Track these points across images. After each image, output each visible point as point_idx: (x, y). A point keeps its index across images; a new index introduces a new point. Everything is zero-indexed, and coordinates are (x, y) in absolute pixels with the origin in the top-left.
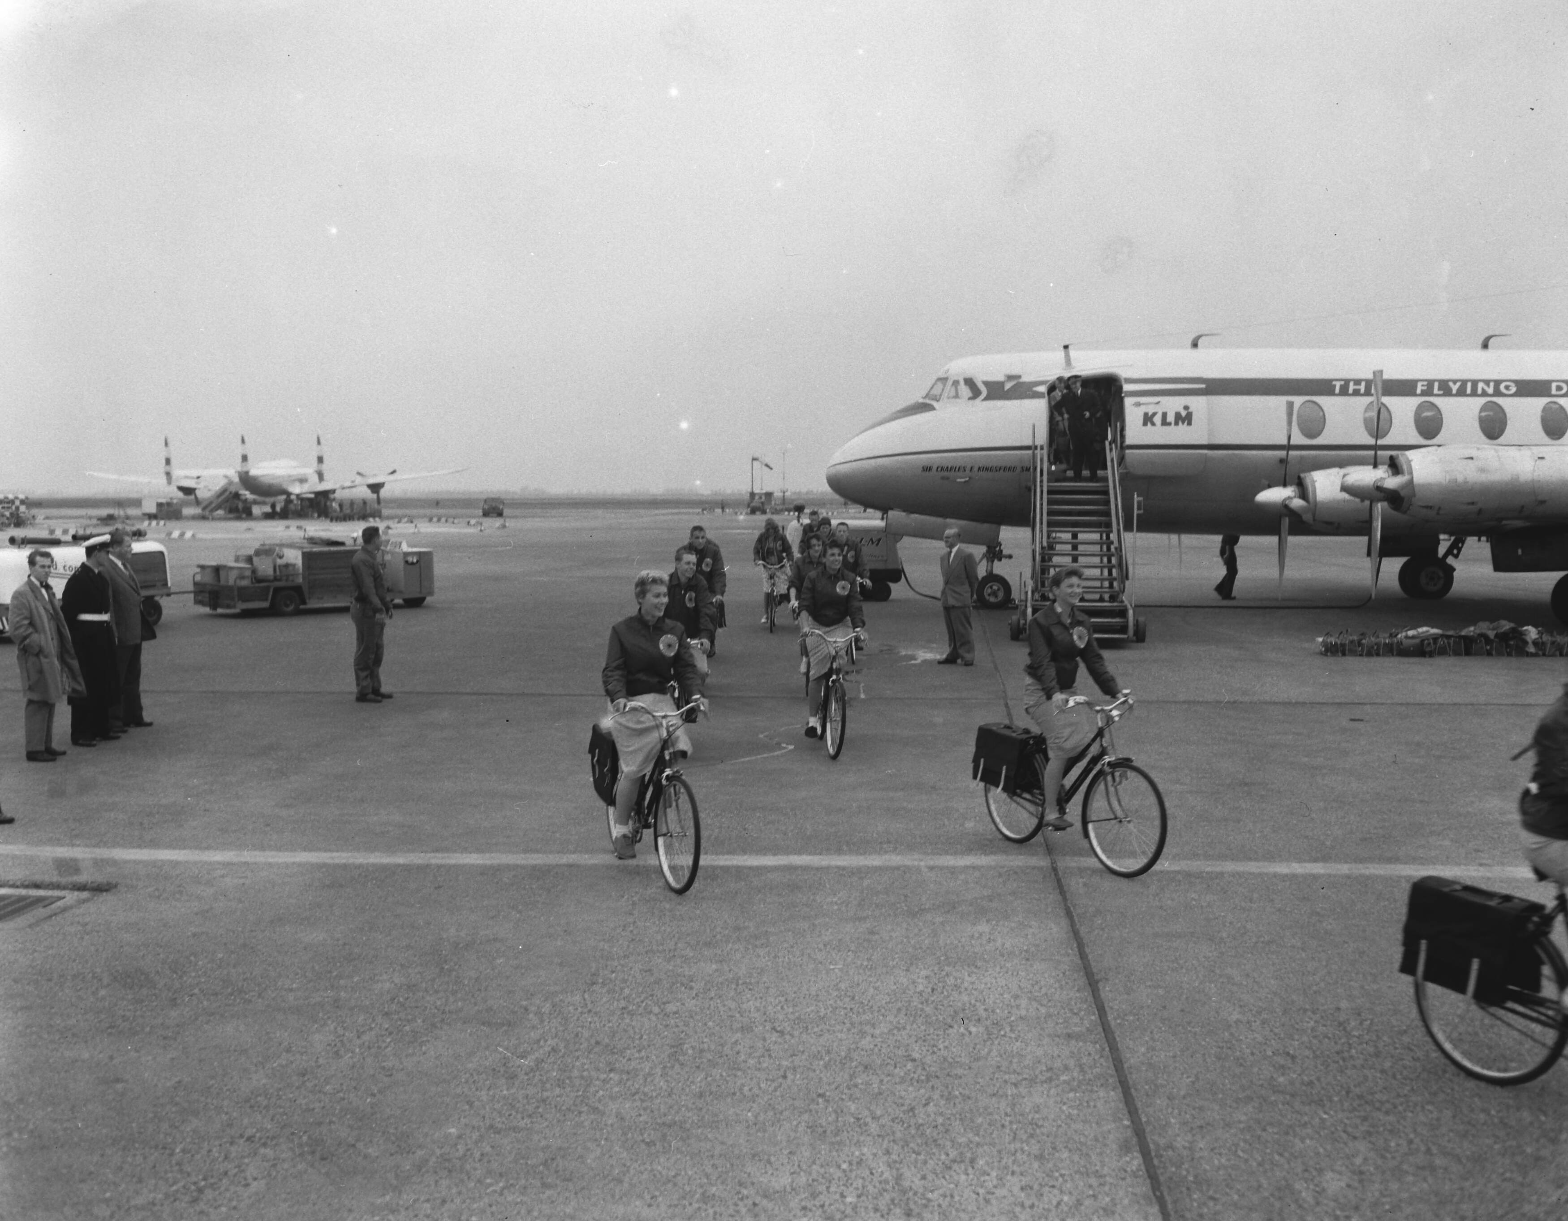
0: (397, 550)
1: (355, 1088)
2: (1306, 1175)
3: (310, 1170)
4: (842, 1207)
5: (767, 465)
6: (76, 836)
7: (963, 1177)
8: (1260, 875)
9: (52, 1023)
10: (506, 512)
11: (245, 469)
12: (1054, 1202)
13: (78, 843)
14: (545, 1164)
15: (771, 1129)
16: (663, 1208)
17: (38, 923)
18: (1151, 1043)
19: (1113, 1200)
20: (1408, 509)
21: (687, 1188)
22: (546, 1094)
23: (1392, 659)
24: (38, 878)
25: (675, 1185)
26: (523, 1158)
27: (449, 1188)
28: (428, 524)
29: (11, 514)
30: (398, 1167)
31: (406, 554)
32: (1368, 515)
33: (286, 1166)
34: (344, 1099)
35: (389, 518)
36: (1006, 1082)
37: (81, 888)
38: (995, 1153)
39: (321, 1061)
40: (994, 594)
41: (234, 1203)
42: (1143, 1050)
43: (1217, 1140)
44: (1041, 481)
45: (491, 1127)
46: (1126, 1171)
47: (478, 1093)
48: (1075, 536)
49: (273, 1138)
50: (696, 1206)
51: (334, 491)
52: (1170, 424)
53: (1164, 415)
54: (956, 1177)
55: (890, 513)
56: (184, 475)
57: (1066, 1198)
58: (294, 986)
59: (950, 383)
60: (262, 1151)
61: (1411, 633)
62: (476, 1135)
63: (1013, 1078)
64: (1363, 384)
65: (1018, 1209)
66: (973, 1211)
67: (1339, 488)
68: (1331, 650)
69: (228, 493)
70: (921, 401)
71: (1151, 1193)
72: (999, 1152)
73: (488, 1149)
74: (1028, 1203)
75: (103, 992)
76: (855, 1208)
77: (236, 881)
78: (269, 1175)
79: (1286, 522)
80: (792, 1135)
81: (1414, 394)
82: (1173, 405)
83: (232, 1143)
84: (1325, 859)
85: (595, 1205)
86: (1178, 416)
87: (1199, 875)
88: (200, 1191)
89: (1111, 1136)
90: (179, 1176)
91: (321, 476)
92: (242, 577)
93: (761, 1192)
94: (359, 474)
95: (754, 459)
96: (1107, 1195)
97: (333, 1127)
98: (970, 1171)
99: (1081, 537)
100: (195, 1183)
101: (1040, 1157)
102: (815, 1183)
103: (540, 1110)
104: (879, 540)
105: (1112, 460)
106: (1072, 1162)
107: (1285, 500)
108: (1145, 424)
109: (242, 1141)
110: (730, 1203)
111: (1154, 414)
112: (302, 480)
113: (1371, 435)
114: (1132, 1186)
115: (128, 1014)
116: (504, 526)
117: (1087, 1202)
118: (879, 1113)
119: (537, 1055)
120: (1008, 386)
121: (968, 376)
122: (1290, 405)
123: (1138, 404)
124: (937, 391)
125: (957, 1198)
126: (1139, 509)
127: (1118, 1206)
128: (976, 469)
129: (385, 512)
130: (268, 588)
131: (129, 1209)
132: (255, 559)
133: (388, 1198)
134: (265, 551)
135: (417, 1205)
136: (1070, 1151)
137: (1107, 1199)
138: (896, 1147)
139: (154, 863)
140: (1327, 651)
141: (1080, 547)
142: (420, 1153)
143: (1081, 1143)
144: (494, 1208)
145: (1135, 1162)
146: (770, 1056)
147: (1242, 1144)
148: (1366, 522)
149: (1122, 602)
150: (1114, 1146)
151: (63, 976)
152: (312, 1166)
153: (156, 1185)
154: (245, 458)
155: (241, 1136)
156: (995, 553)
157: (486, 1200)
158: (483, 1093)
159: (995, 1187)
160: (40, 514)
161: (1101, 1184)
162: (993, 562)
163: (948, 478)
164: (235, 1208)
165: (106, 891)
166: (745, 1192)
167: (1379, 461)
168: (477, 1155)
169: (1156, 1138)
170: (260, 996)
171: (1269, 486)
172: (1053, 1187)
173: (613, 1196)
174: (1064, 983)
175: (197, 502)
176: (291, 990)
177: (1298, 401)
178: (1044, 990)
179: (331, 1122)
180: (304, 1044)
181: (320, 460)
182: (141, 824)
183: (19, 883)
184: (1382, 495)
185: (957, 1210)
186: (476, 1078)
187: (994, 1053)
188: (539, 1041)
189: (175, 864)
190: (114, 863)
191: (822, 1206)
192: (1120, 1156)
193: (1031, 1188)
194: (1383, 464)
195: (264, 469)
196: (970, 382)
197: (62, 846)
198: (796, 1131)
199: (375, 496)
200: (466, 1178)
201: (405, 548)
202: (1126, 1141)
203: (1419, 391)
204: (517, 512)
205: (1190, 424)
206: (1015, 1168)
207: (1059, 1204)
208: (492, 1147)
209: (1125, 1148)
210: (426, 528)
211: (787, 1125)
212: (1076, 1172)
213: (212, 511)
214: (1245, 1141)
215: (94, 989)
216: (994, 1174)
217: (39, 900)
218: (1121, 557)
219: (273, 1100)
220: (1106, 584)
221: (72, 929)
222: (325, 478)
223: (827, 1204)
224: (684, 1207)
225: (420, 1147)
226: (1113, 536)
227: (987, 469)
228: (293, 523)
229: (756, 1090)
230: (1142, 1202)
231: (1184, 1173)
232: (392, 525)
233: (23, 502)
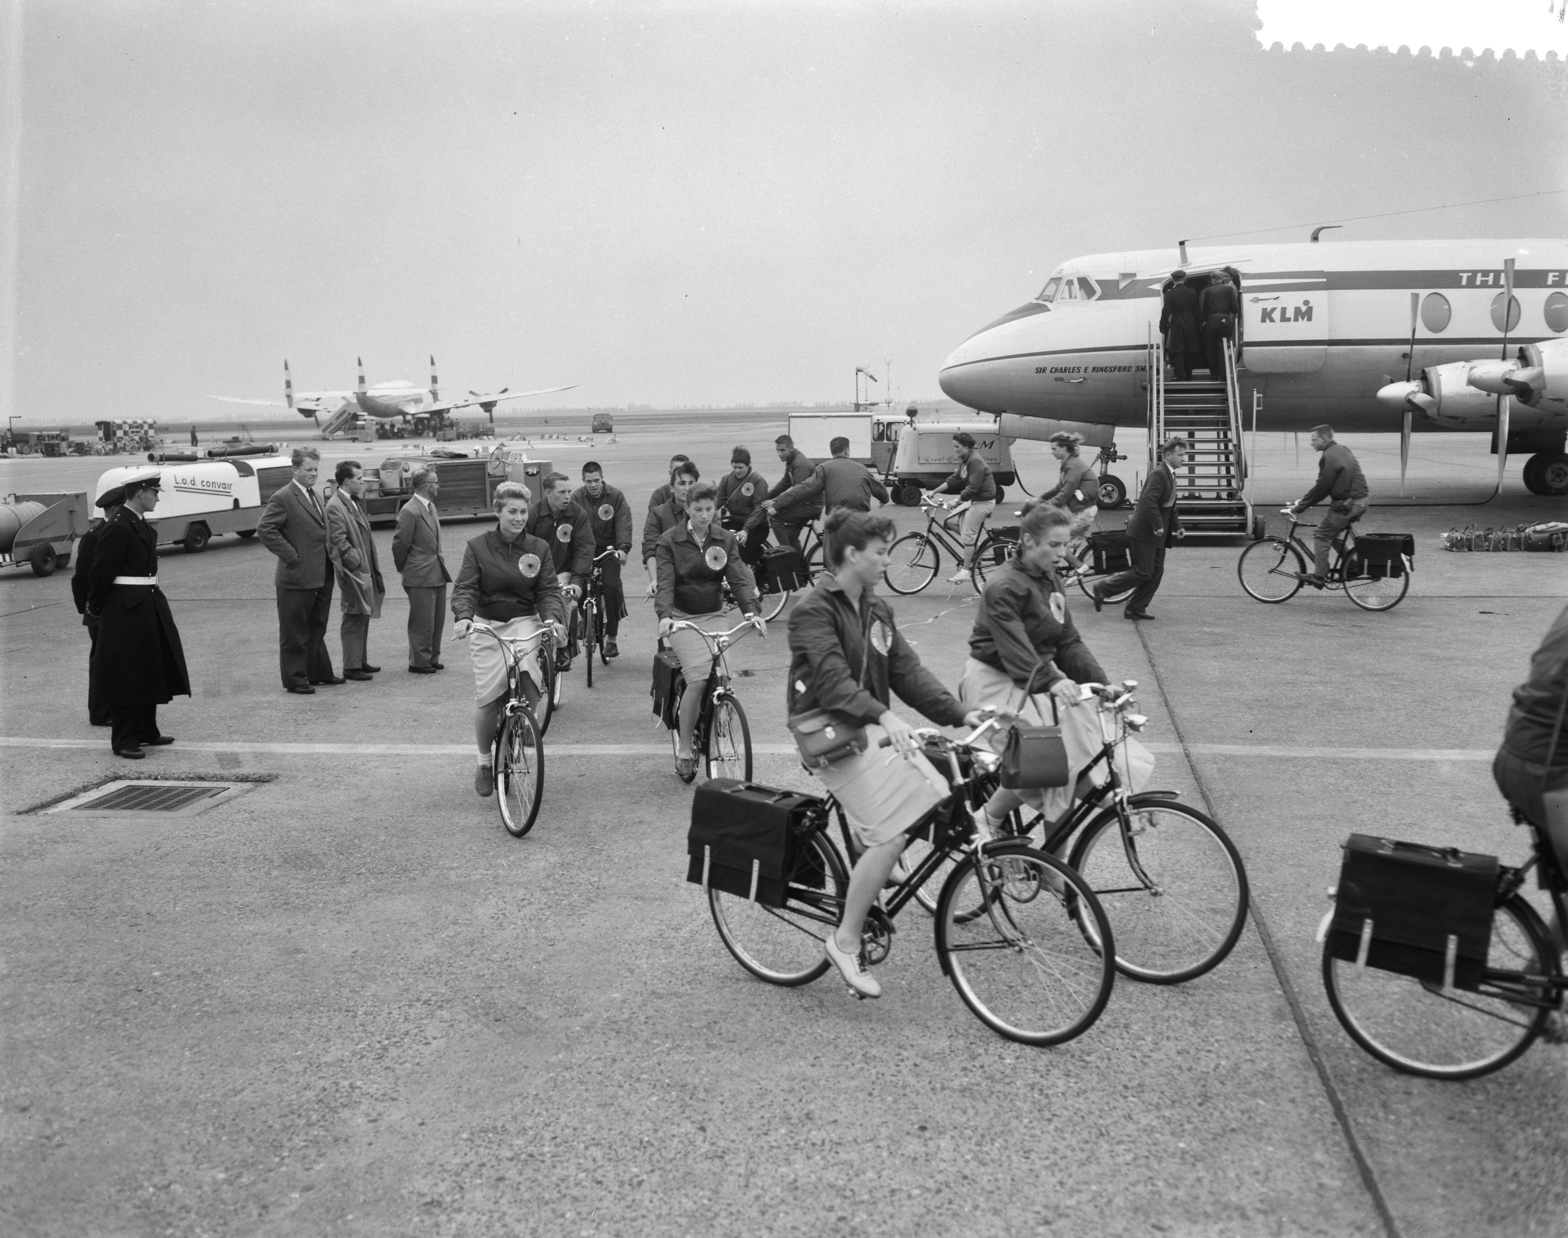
0: (517, 461)
1: (520, 956)
2: (1466, 1044)
3: (485, 1030)
4: (1002, 1069)
5: (871, 377)
6: (234, 732)
7: (1119, 1041)
8: (1398, 761)
9: (230, 900)
10: (615, 428)
11: (363, 391)
12: (1212, 1066)
13: (237, 738)
14: (708, 1026)
15: (926, 996)
16: (826, 1067)
17: (206, 811)
18: (1297, 919)
19: (1270, 1065)
20: (1538, 402)
21: (849, 1050)
22: (703, 963)
23: (1520, 554)
24: (202, 771)
25: (836, 1047)
26: (687, 1021)
27: (618, 1047)
28: (540, 442)
29: (141, 438)
30: (568, 1029)
31: (526, 466)
32: (1495, 409)
33: (463, 1026)
34: (510, 966)
35: (502, 436)
36: (1154, 953)
37: (244, 779)
38: (1149, 1020)
39: (486, 932)
40: (1109, 495)
41: (417, 1060)
42: (1289, 925)
43: (1372, 1010)
44: (1158, 380)
45: (653, 992)
46: (1281, 1038)
47: (638, 962)
48: (1191, 435)
49: (448, 1001)
50: (858, 1066)
51: (448, 410)
52: (1289, 320)
53: (1284, 310)
54: (1112, 1041)
55: (1004, 415)
56: (304, 397)
57: (1223, 1062)
58: (455, 864)
59: (1064, 282)
60: (439, 1012)
61: (1539, 528)
62: (639, 999)
63: (1162, 950)
64: (1492, 275)
65: (1176, 1072)
66: (1130, 1073)
67: (1465, 381)
68: (1456, 546)
69: (346, 415)
70: (1035, 301)
71: (1308, 1059)
72: (1153, 1018)
73: (652, 1013)
74: (1185, 1066)
75: (275, 873)
76: (1014, 1068)
77: (390, 771)
78: (448, 1034)
79: (1409, 417)
80: (948, 1002)
81: (1544, 285)
82: (1292, 300)
83: (410, 1006)
84: (1463, 745)
85: (759, 1065)
86: (1297, 310)
87: (1335, 762)
88: (385, 1049)
89: (1265, 1005)
90: (363, 1035)
91: (435, 394)
92: (370, 491)
93: (920, 1054)
94: (471, 392)
95: (859, 370)
96: (1264, 1059)
97: (503, 991)
98: (1125, 1035)
99: (1198, 435)
100: (379, 1042)
101: (1194, 1024)
102: (973, 1046)
103: (699, 977)
104: (992, 443)
105: (1230, 357)
106: (1226, 1028)
107: (1409, 394)
108: (1263, 320)
109: (419, 1004)
110: (891, 1064)
111: (1273, 310)
112: (418, 401)
113: (1500, 329)
114: (1290, 1052)
115: (301, 891)
116: (614, 441)
117: (1245, 1066)
118: (1030, 981)
119: (690, 926)
120: (1122, 285)
121: (1081, 276)
122: (1416, 297)
123: (1256, 300)
124: (1050, 291)
125: (1114, 1061)
126: (1258, 405)
127: (1277, 1071)
128: (1090, 370)
129: (497, 430)
130: (396, 500)
131: (320, 1065)
132: (383, 473)
133: (561, 1056)
134: (390, 465)
135: (589, 1063)
136: (1224, 1018)
137: (1265, 1064)
138: (1049, 1013)
139: (310, 756)
140: (1452, 546)
141: (1198, 446)
142: (587, 1016)
143: (1233, 1011)
144: (662, 1067)
145: (1292, 1029)
146: (918, 929)
147: (1397, 1013)
148: (1493, 416)
149: (1241, 499)
150: (1268, 1014)
151: (235, 858)
152: (487, 1026)
153: (343, 1044)
154: (362, 380)
155: (418, 1000)
156: (1109, 454)
157: (655, 1059)
158: (643, 961)
159: (1151, 1051)
160: (168, 438)
161: (1258, 1050)
162: (1107, 463)
163: (1062, 379)
164: (418, 1064)
165: (268, 781)
166: (905, 1054)
167: (1508, 353)
168: (642, 1018)
169: (1309, 1007)
170: (424, 875)
171: (1392, 382)
172: (1209, 1051)
173: (777, 1057)
174: (1204, 862)
175: (318, 424)
176: (452, 869)
177: (1424, 293)
178: (1185, 869)
179: (501, 987)
180: (469, 917)
181: (434, 380)
182: (296, 720)
183: (183, 776)
184: (1511, 387)
185: (1115, 1072)
186: (634, 947)
187: (1140, 927)
188: (692, 914)
189: (333, 756)
190: (272, 756)
191: (982, 1067)
192: (1275, 1024)
193: (1188, 1053)
194: (1512, 357)
195: (378, 391)
196: (1084, 283)
197: (222, 741)
198: (950, 998)
199: (488, 414)
200: (633, 1039)
201: (526, 460)
202: (1280, 1010)
203: (1550, 282)
204: (624, 428)
205: (1310, 319)
206: (1171, 1034)
207: (1217, 1067)
208: (656, 1011)
209: (1279, 1015)
210: (539, 445)
211: (941, 993)
212: (1232, 1038)
213: (332, 432)
214: (1400, 1011)
215: (266, 869)
216: (1149, 1039)
217: (204, 791)
218: (1239, 454)
219: (445, 968)
220: (1224, 482)
221: (240, 817)
222: (439, 397)
223: (986, 1065)
224: (847, 1068)
225: (587, 1010)
226: (1232, 435)
227: (1102, 369)
228: (411, 442)
229: (907, 961)
230: (1300, 1066)
231: (1341, 1040)
232: (505, 443)
233: (151, 426)
